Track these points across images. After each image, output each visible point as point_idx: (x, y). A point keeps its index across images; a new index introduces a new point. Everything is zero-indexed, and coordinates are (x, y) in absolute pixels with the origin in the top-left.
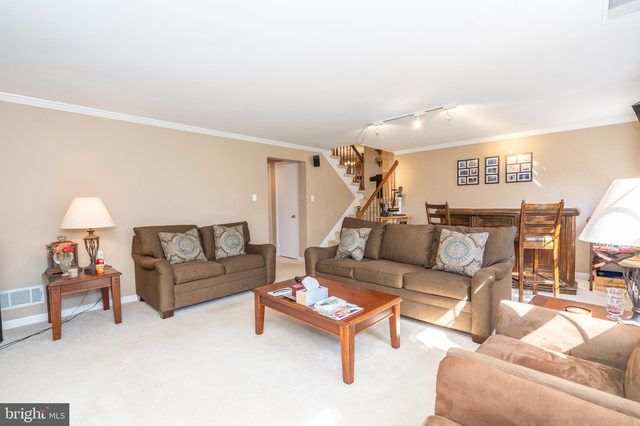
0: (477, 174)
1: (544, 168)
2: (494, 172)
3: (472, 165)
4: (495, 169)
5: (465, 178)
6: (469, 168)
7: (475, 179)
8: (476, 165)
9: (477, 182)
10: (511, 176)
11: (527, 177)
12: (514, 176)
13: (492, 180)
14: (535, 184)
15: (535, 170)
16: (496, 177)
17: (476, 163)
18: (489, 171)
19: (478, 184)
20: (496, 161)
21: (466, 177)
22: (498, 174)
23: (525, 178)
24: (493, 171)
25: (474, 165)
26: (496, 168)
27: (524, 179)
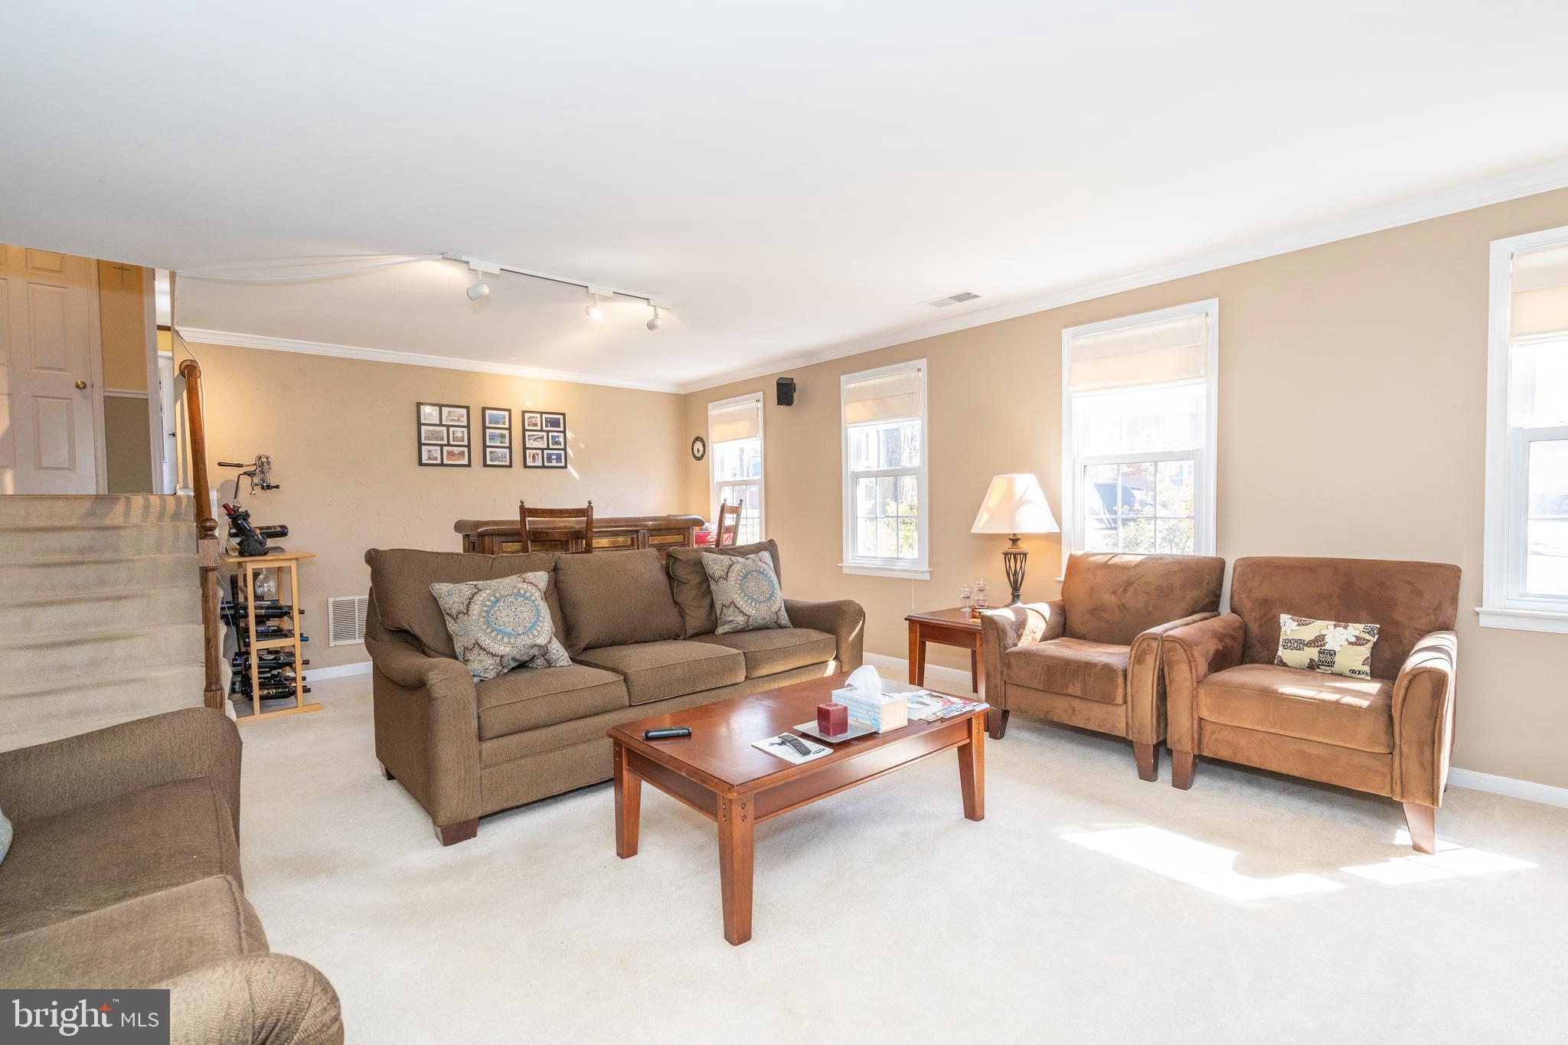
0: (466, 443)
1: (582, 446)
2: (502, 443)
3: (453, 420)
4: (503, 436)
5: (439, 448)
6: (448, 427)
7: (462, 454)
8: (463, 422)
9: (466, 462)
10: (532, 454)
11: (559, 459)
12: (538, 455)
13: (497, 459)
14: (570, 474)
15: (570, 446)
16: (505, 453)
17: (462, 416)
18: (492, 437)
19: (469, 465)
20: (505, 418)
21: (442, 446)
22: (510, 448)
23: (555, 461)
24: (500, 440)
25: (458, 420)
26: (505, 435)
27: (554, 463)
